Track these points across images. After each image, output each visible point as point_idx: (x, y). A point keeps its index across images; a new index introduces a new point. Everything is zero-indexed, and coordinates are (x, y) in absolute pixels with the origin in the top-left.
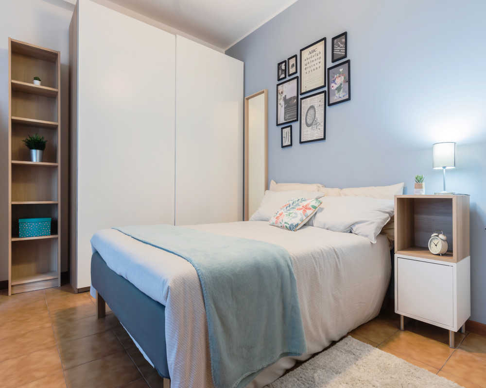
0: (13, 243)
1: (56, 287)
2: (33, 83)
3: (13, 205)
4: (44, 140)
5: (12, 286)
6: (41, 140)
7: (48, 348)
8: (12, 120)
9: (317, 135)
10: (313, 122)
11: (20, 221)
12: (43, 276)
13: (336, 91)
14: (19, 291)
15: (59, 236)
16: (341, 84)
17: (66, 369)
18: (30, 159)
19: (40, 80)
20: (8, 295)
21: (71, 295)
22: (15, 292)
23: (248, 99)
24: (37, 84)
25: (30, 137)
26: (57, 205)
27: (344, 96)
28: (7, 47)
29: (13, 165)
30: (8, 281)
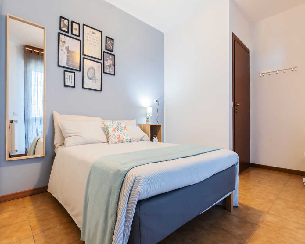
9: (95, 87)
10: (93, 78)
13: (108, 67)
16: (110, 65)
27: (112, 72)
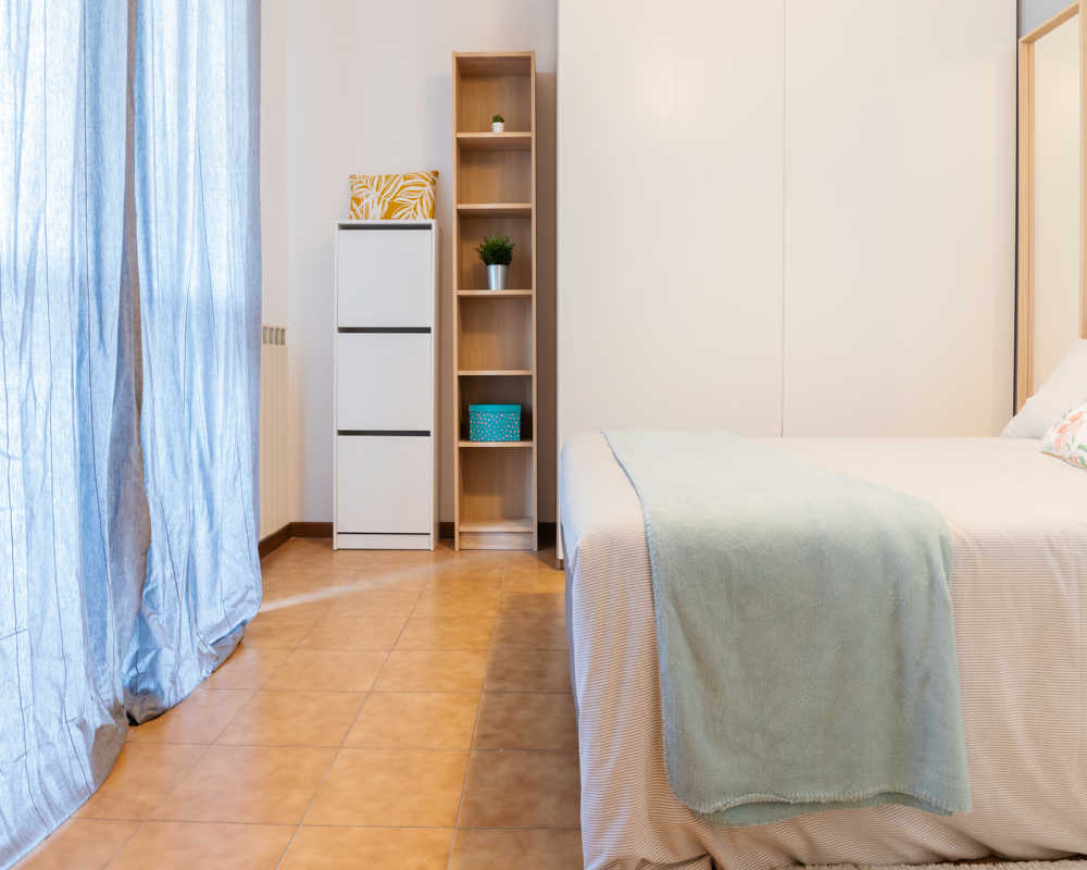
0: (462, 450)
1: (530, 551)
2: (491, 130)
3: (461, 378)
4: (509, 244)
5: (460, 533)
6: (503, 243)
7: (477, 651)
8: (459, 211)
11: (472, 408)
12: (512, 523)
14: (471, 546)
15: (533, 444)
17: (487, 692)
18: (487, 286)
19: (502, 121)
20: (453, 549)
21: (548, 570)
22: (465, 546)
23: (1030, 41)
24: (498, 130)
25: (486, 242)
26: (530, 377)
28: (450, 70)
29: (461, 299)
30: (453, 524)
